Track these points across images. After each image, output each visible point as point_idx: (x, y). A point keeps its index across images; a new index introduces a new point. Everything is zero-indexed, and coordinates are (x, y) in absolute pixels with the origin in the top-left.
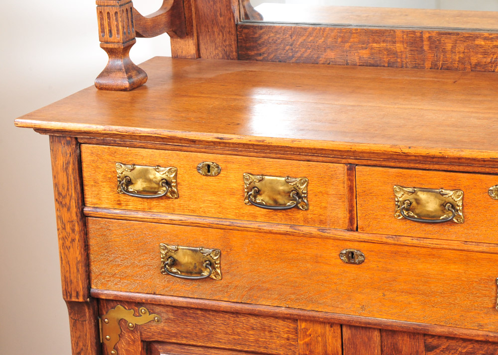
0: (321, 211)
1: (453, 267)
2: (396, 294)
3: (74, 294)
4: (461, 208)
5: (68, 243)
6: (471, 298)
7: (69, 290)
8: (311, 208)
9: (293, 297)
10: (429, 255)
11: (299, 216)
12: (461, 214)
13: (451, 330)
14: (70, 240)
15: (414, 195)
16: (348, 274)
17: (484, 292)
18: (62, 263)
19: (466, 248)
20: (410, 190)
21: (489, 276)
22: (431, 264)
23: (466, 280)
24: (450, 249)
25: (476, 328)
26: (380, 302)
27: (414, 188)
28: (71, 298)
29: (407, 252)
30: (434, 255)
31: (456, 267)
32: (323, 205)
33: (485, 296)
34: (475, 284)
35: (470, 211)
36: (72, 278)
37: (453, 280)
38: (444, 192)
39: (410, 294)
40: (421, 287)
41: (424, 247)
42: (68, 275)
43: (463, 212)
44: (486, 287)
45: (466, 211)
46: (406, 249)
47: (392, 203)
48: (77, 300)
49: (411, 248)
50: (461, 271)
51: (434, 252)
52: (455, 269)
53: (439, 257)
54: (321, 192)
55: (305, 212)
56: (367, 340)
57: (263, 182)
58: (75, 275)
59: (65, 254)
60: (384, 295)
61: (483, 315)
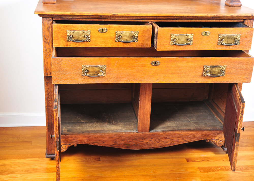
0: (142, 42)
1: (190, 64)
2: (170, 74)
3: (49, 73)
4: (192, 40)
5: (48, 56)
6: (195, 73)
7: (47, 72)
8: (139, 41)
9: (132, 79)
11: (134, 44)
14: (48, 55)
16: (153, 70)
18: (45, 63)
21: (201, 65)
23: (194, 67)
26: (164, 77)
28: (48, 75)
32: (143, 40)
33: (199, 72)
34: (196, 68)
35: (195, 40)
36: (49, 68)
37: (190, 68)
39: (174, 74)
40: (179, 71)
42: (47, 67)
44: (200, 69)
47: (170, 40)
48: (50, 75)
50: (192, 65)
54: (143, 36)
55: (137, 43)
57: (123, 34)
58: (50, 67)
59: (46, 60)
60: (165, 75)
61: (198, 78)
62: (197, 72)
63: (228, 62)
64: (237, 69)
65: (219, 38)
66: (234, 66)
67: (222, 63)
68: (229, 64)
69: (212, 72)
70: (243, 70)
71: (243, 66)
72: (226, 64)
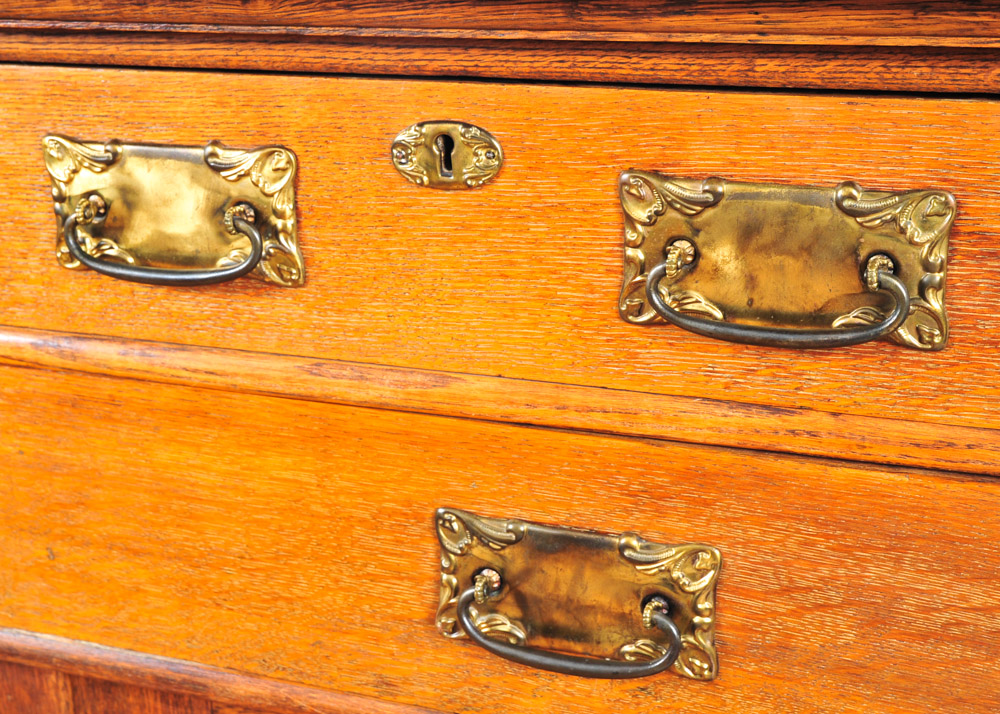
1: (275, 462)
2: (92, 551)
4: (290, 223)
10: (191, 414)
12: (292, 247)
13: (283, 692)
15: (113, 170)
17: (393, 560)
19: (317, 391)
20: (99, 150)
21: (408, 503)
22: (198, 446)
23: (325, 511)
24: (260, 393)
25: (370, 690)
26: (43, 577)
27: (116, 142)
29: (112, 401)
30: (205, 414)
31: (289, 460)
33: (398, 575)
34: (359, 530)
35: (327, 234)
37: (282, 511)
38: (225, 156)
39: (136, 553)
40: (172, 533)
41: (169, 384)
43: (300, 242)
44: (399, 542)
45: (309, 233)
46: (107, 387)
49: (124, 385)
50: (304, 477)
51: (207, 401)
52: (281, 468)
53: (225, 424)
56: (27, 700)
60: (52, 555)
61: (394, 648)
62: (374, 578)
63: (739, 509)
64: (878, 617)
65: (630, 221)
66: (825, 572)
67: (661, 512)
68: (754, 533)
69: (537, 601)
70: (955, 639)
71: (964, 588)
72: (715, 529)
